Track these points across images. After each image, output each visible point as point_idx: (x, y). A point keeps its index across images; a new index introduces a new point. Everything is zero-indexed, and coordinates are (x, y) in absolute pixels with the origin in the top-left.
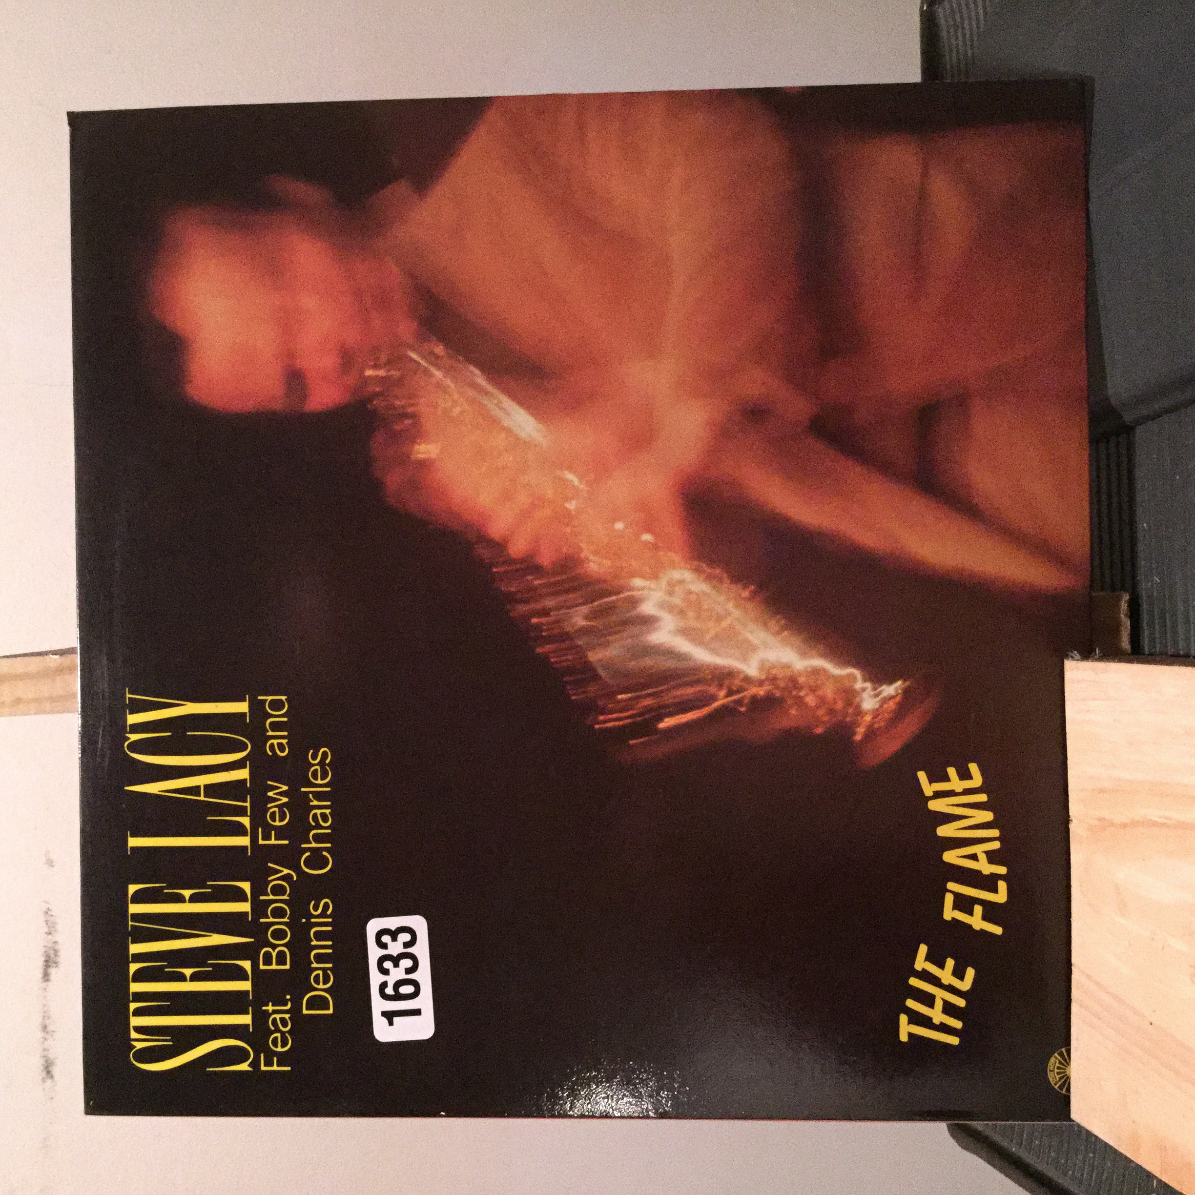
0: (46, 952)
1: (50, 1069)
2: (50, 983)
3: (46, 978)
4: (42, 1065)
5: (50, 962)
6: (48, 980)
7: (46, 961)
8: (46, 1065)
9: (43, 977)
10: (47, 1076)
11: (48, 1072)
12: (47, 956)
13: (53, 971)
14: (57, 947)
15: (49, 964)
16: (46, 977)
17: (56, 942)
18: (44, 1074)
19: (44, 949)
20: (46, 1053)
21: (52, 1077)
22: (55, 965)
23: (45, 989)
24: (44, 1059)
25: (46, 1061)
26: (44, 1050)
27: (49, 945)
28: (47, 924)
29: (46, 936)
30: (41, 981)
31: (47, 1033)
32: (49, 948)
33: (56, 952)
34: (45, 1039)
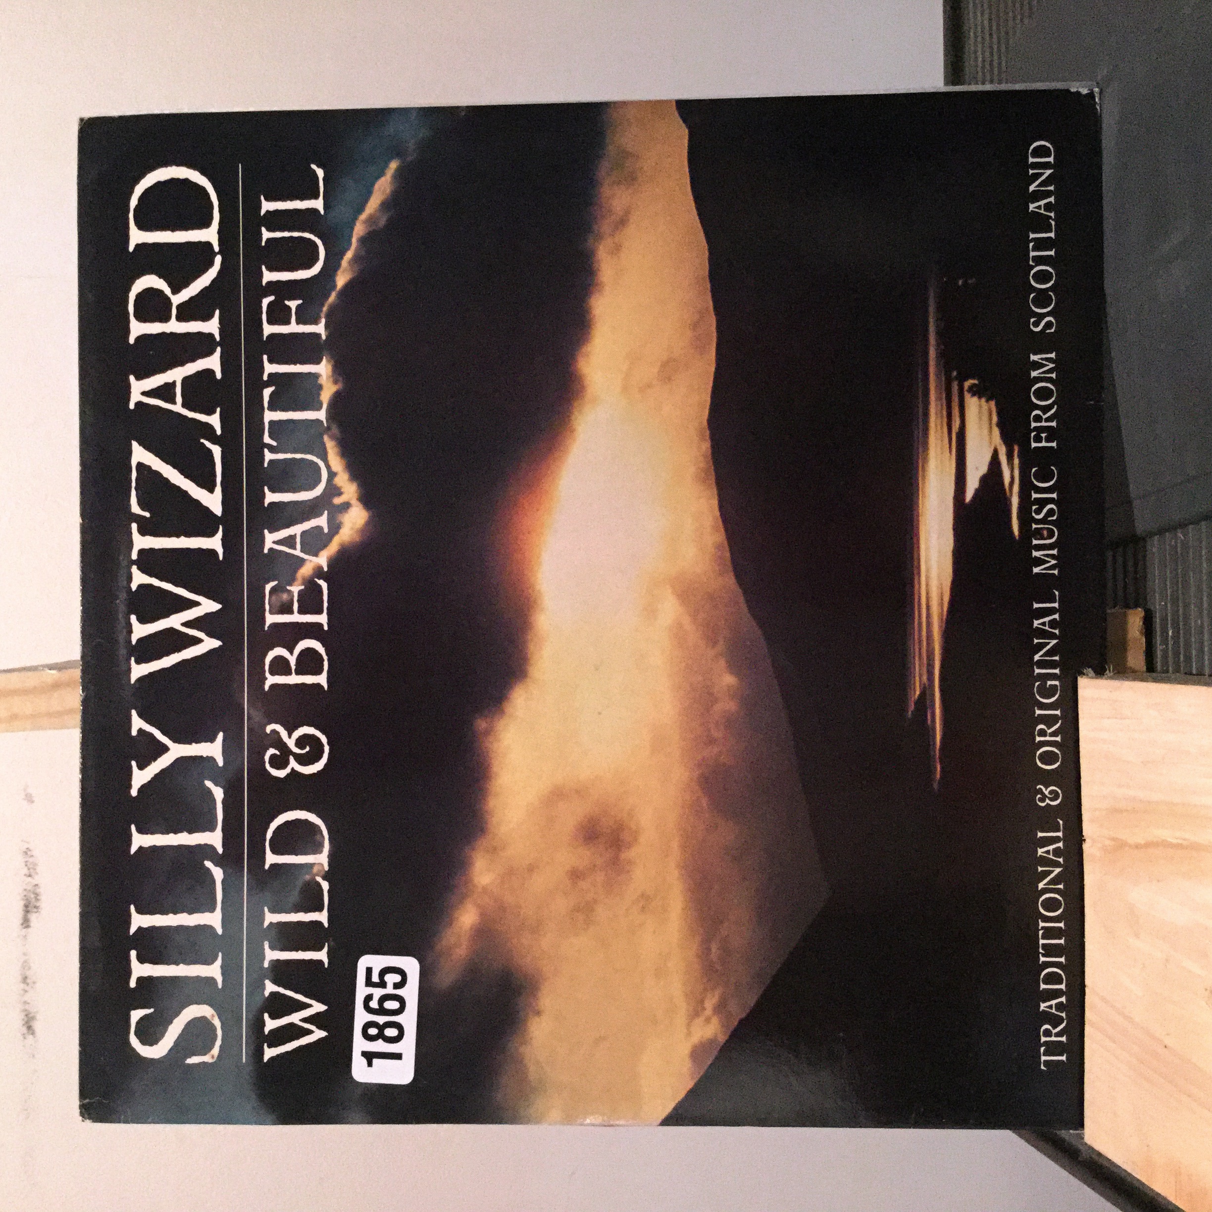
0: (25, 896)
1: (31, 1024)
2: (29, 930)
3: (24, 925)
4: (23, 1019)
5: (30, 907)
6: (28, 927)
7: (26, 906)
8: (26, 1019)
9: (22, 924)
10: (28, 1033)
11: (29, 1028)
12: (27, 899)
13: (33, 917)
14: (38, 891)
15: (29, 909)
16: (26, 923)
17: (36, 885)
18: (24, 1030)
19: (25, 893)
20: (27, 1007)
21: (33, 1034)
22: (35, 910)
23: (25, 937)
24: (24, 1013)
25: (26, 1015)
26: (25, 1003)
27: (29, 888)
28: (26, 865)
29: (25, 878)
30: (21, 927)
31: (28, 984)
32: (30, 891)
33: (37, 895)
34: (26, 991)
